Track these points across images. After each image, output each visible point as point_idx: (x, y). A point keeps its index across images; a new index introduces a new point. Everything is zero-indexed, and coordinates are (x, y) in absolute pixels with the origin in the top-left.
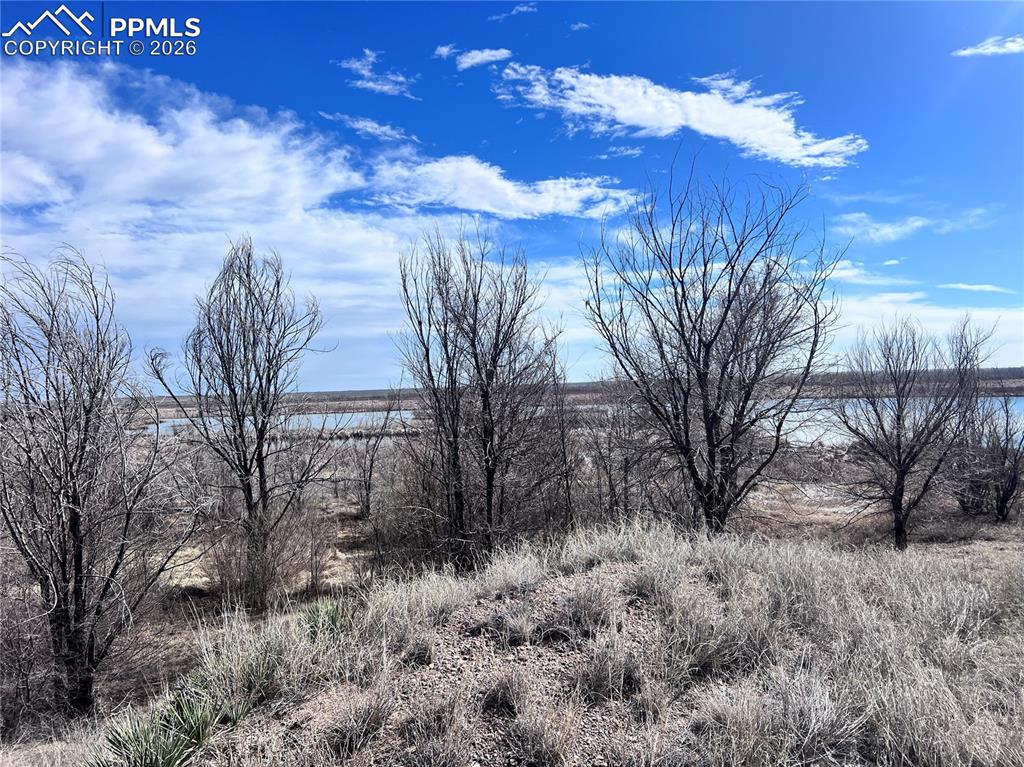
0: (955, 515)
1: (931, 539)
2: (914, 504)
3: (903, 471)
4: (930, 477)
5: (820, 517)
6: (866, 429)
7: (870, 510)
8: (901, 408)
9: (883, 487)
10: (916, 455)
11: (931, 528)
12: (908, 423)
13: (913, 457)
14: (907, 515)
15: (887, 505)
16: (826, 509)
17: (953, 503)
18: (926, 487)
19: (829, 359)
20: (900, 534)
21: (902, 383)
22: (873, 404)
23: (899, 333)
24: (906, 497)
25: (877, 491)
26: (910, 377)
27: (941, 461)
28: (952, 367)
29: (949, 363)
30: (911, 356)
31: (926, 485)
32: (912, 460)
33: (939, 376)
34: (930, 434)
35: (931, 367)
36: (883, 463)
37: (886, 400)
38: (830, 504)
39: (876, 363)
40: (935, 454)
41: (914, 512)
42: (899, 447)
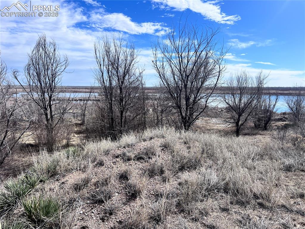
0: (253, 128)
1: (246, 134)
2: (242, 124)
3: (240, 115)
4: (247, 117)
5: (215, 127)
6: (230, 103)
7: (230, 126)
8: (241, 97)
9: (234, 120)
10: (244, 111)
11: (246, 131)
12: (242, 101)
13: (243, 111)
14: (240, 127)
15: (235, 125)
16: (218, 125)
17: (253, 125)
18: (246, 120)
19: (222, 82)
20: (237, 132)
21: (242, 90)
22: (233, 96)
23: (242, 75)
24: (240, 123)
25: (232, 121)
26: (245, 88)
27: (250, 112)
28: (256, 86)
29: (255, 85)
30: (245, 82)
31: (246, 119)
32: (242, 112)
33: (252, 89)
34: (248, 105)
35: (250, 86)
36: (234, 113)
37: (237, 95)
38: (219, 124)
39: (235, 84)
40: (249, 110)
41: (242, 127)
42: (239, 108)
